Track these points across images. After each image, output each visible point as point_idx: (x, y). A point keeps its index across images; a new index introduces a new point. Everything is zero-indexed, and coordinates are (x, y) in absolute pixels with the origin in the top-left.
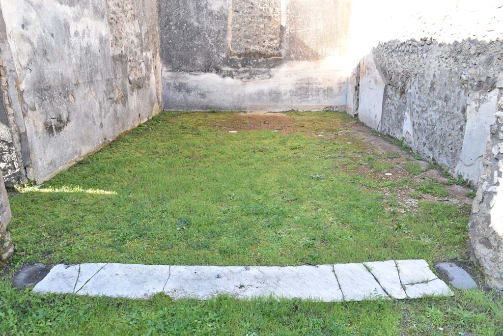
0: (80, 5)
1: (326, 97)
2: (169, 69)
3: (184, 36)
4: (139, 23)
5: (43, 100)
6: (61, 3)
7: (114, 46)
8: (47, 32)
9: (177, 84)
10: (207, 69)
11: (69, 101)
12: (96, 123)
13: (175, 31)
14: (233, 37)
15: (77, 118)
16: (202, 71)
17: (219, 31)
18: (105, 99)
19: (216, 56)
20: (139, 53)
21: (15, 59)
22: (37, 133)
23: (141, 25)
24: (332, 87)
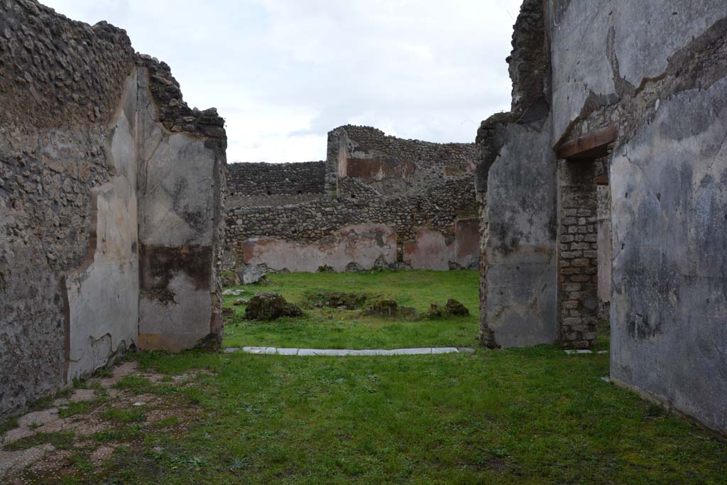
8: (652, 193)
21: (614, 233)
22: (618, 321)
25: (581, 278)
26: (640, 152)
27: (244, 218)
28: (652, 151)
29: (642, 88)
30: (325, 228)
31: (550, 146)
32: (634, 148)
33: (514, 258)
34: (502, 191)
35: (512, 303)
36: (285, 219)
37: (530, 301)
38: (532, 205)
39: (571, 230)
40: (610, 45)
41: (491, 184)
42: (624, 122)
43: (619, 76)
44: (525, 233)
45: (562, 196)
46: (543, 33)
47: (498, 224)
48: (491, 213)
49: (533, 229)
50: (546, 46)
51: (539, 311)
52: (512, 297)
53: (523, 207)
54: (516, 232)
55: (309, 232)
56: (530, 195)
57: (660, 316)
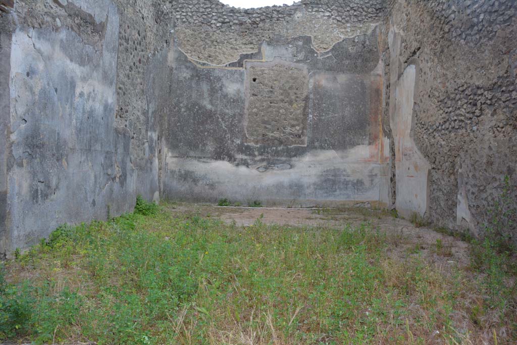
0: (90, 67)
1: (356, 191)
2: (175, 155)
3: (194, 119)
4: (147, 99)
5: (33, 157)
6: (71, 60)
7: (118, 117)
8: (51, 85)
9: (183, 172)
10: (218, 156)
11: (61, 165)
12: (89, 199)
13: (185, 114)
14: (250, 122)
15: (68, 188)
16: (213, 158)
17: (235, 115)
18: (102, 174)
19: (229, 142)
20: (143, 131)
21: (12, 106)
22: (19, 194)
23: (148, 103)
24: (362, 180)
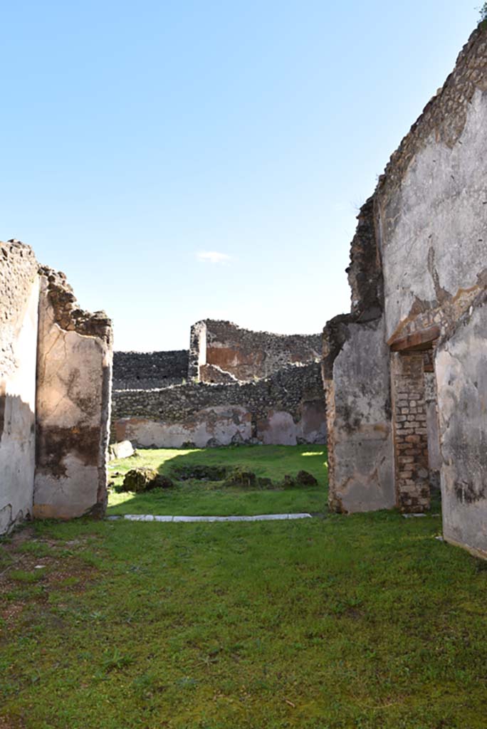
25: (413, 452)
26: (459, 348)
27: (118, 400)
28: (468, 348)
29: (458, 297)
30: (189, 409)
31: (384, 340)
32: (454, 345)
33: (356, 437)
34: (345, 379)
35: (357, 475)
36: (153, 401)
37: (372, 472)
38: (371, 391)
39: (404, 411)
40: (431, 262)
41: (335, 373)
42: (445, 323)
43: (439, 286)
44: (365, 413)
45: (395, 382)
46: (375, 248)
47: (343, 407)
48: (336, 398)
49: (372, 411)
50: (378, 259)
51: (380, 480)
52: (356, 468)
53: (363, 393)
54: (357, 414)
55: (175, 413)
56: (369, 383)
57: (483, 484)
